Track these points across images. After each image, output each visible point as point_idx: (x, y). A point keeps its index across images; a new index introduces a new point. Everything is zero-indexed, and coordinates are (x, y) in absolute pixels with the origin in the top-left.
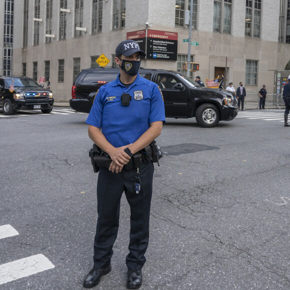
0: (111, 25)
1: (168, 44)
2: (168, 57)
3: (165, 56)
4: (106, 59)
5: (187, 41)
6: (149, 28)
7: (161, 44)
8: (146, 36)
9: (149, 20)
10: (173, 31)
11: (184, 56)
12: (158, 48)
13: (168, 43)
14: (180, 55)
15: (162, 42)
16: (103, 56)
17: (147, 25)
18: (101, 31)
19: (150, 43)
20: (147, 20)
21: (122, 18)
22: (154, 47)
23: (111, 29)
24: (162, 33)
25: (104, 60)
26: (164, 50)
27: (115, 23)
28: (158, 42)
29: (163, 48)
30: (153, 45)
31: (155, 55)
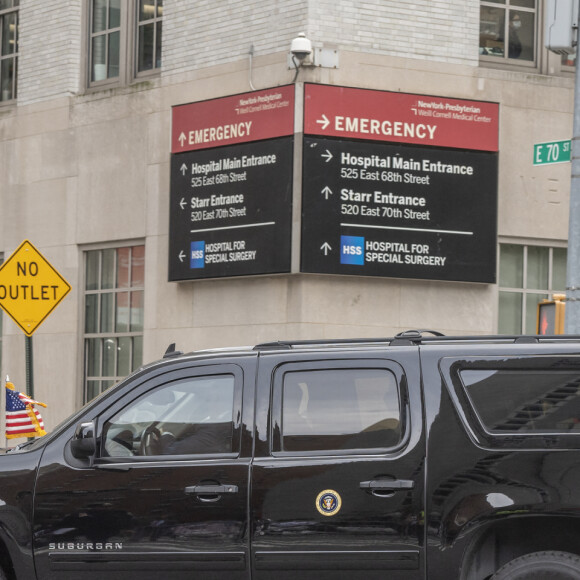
0: (76, 58)
1: (433, 175)
2: (440, 261)
3: (422, 256)
4: (46, 277)
5: (564, 156)
6: (314, 76)
7: (394, 177)
8: (298, 128)
9: (312, 25)
10: (465, 92)
11: (539, 252)
12: (372, 204)
13: (438, 167)
14: (514, 250)
15: (398, 163)
16: (26, 256)
17: (301, 55)
18: (13, 95)
19: (322, 173)
20: (297, 20)
21: (143, 16)
22: (347, 194)
23: (76, 83)
24: (398, 104)
25: (36, 283)
26: (411, 215)
27: (100, 50)
28: (374, 161)
29: (403, 201)
30: (339, 184)
31: (352, 250)
